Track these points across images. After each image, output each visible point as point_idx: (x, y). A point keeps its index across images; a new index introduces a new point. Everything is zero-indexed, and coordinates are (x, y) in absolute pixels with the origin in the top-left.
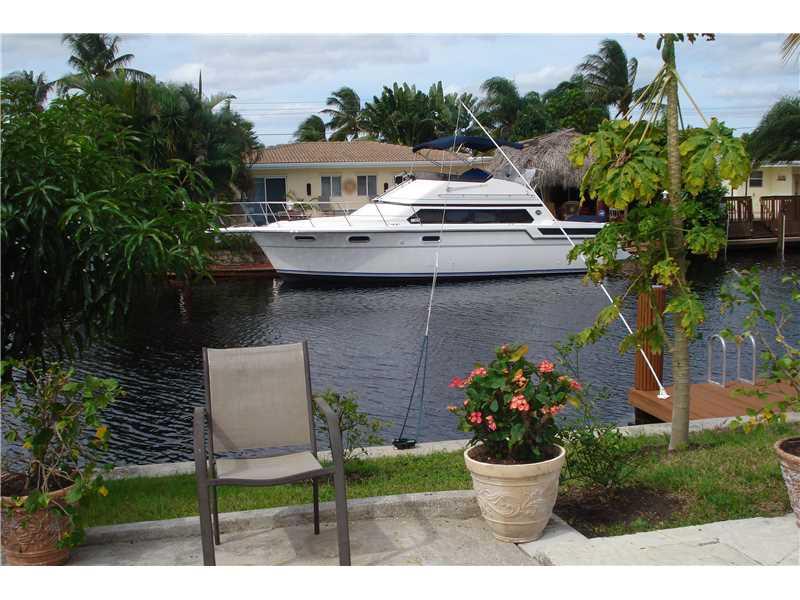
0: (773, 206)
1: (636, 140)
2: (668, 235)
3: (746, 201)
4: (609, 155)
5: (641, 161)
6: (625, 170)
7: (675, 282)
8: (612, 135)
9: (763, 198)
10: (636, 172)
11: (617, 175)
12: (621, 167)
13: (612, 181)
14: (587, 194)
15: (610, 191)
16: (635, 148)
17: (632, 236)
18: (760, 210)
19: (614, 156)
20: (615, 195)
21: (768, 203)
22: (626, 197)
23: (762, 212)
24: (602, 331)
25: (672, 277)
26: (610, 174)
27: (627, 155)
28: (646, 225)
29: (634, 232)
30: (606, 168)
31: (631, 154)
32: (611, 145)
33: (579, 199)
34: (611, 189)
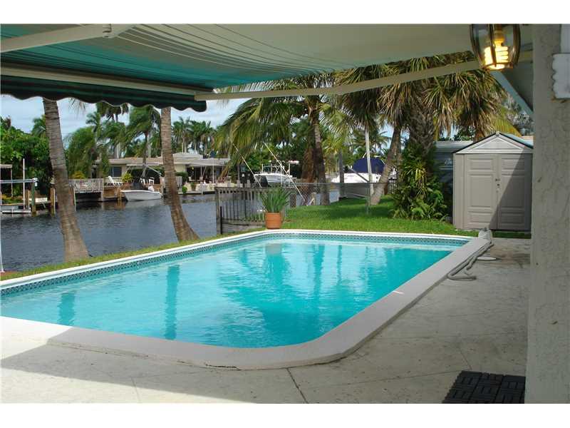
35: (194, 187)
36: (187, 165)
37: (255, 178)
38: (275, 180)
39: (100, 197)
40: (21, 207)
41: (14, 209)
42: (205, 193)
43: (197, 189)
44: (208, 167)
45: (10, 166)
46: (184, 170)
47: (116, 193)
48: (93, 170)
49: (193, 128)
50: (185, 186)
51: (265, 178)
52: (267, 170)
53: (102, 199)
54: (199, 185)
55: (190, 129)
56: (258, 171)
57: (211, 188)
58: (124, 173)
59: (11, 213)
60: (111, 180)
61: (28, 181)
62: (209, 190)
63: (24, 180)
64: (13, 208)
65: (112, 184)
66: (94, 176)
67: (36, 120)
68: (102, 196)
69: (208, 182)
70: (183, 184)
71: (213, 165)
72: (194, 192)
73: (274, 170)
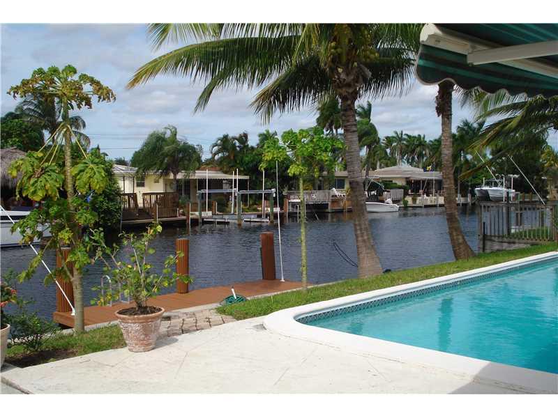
0: (150, 199)
1: (47, 164)
2: (66, 215)
3: (134, 196)
4: (31, 170)
5: (50, 175)
6: (40, 180)
7: (71, 242)
8: (33, 159)
9: (144, 194)
10: (47, 181)
11: (36, 182)
12: (38, 178)
13: (33, 185)
14: (20, 193)
15: (31, 191)
16: (46, 168)
17: (46, 216)
18: (142, 202)
19: (34, 172)
20: (34, 193)
21: (147, 197)
22: (41, 194)
23: (144, 203)
24: (33, 272)
25: (69, 239)
26: (32, 181)
27: (42, 171)
28: (53, 210)
29: (47, 214)
30: (30, 178)
31: (44, 171)
32: (32, 166)
33: (16, 196)
34: (32, 189)
35: (414, 200)
36: (407, 178)
37: (476, 192)
38: (498, 195)
39: (327, 208)
40: (260, 216)
41: (254, 218)
42: (426, 206)
43: (418, 202)
44: (428, 180)
45: (247, 177)
46: (403, 183)
47: (342, 204)
48: (319, 182)
49: (408, 141)
50: (406, 199)
51: (487, 193)
52: (488, 184)
53: (329, 209)
54: (419, 198)
55: (405, 142)
56: (480, 185)
57: (431, 201)
58: (347, 186)
59: (250, 221)
60: (335, 191)
61: (267, 191)
62: (429, 203)
63: (263, 192)
64: (252, 217)
65: (336, 196)
66: (320, 188)
67: (260, 135)
68: (329, 208)
69: (428, 195)
70: (404, 197)
71: (434, 178)
72: (414, 205)
73: (496, 185)
